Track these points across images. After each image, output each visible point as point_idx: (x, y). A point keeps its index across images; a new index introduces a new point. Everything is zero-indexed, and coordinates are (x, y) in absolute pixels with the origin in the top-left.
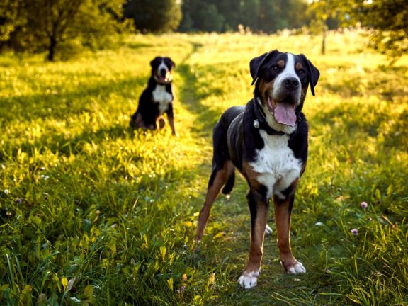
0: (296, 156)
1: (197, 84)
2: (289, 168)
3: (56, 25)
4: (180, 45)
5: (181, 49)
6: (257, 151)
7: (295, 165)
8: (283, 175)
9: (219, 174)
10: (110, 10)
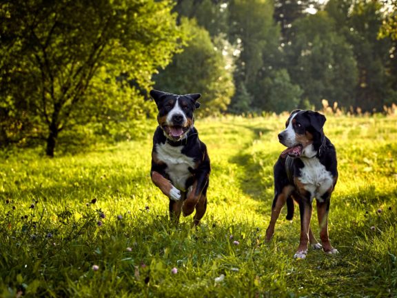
0: (327, 169)
1: (261, 174)
2: (324, 178)
3: (58, 106)
4: (234, 132)
5: (236, 136)
6: (300, 169)
7: (327, 175)
8: (321, 183)
9: (279, 197)
10: (133, 83)
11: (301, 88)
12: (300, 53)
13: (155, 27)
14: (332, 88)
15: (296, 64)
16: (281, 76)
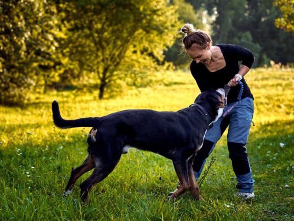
11: (261, 45)
12: (261, 19)
13: (165, 23)
14: (284, 45)
15: (257, 27)
16: (246, 36)
